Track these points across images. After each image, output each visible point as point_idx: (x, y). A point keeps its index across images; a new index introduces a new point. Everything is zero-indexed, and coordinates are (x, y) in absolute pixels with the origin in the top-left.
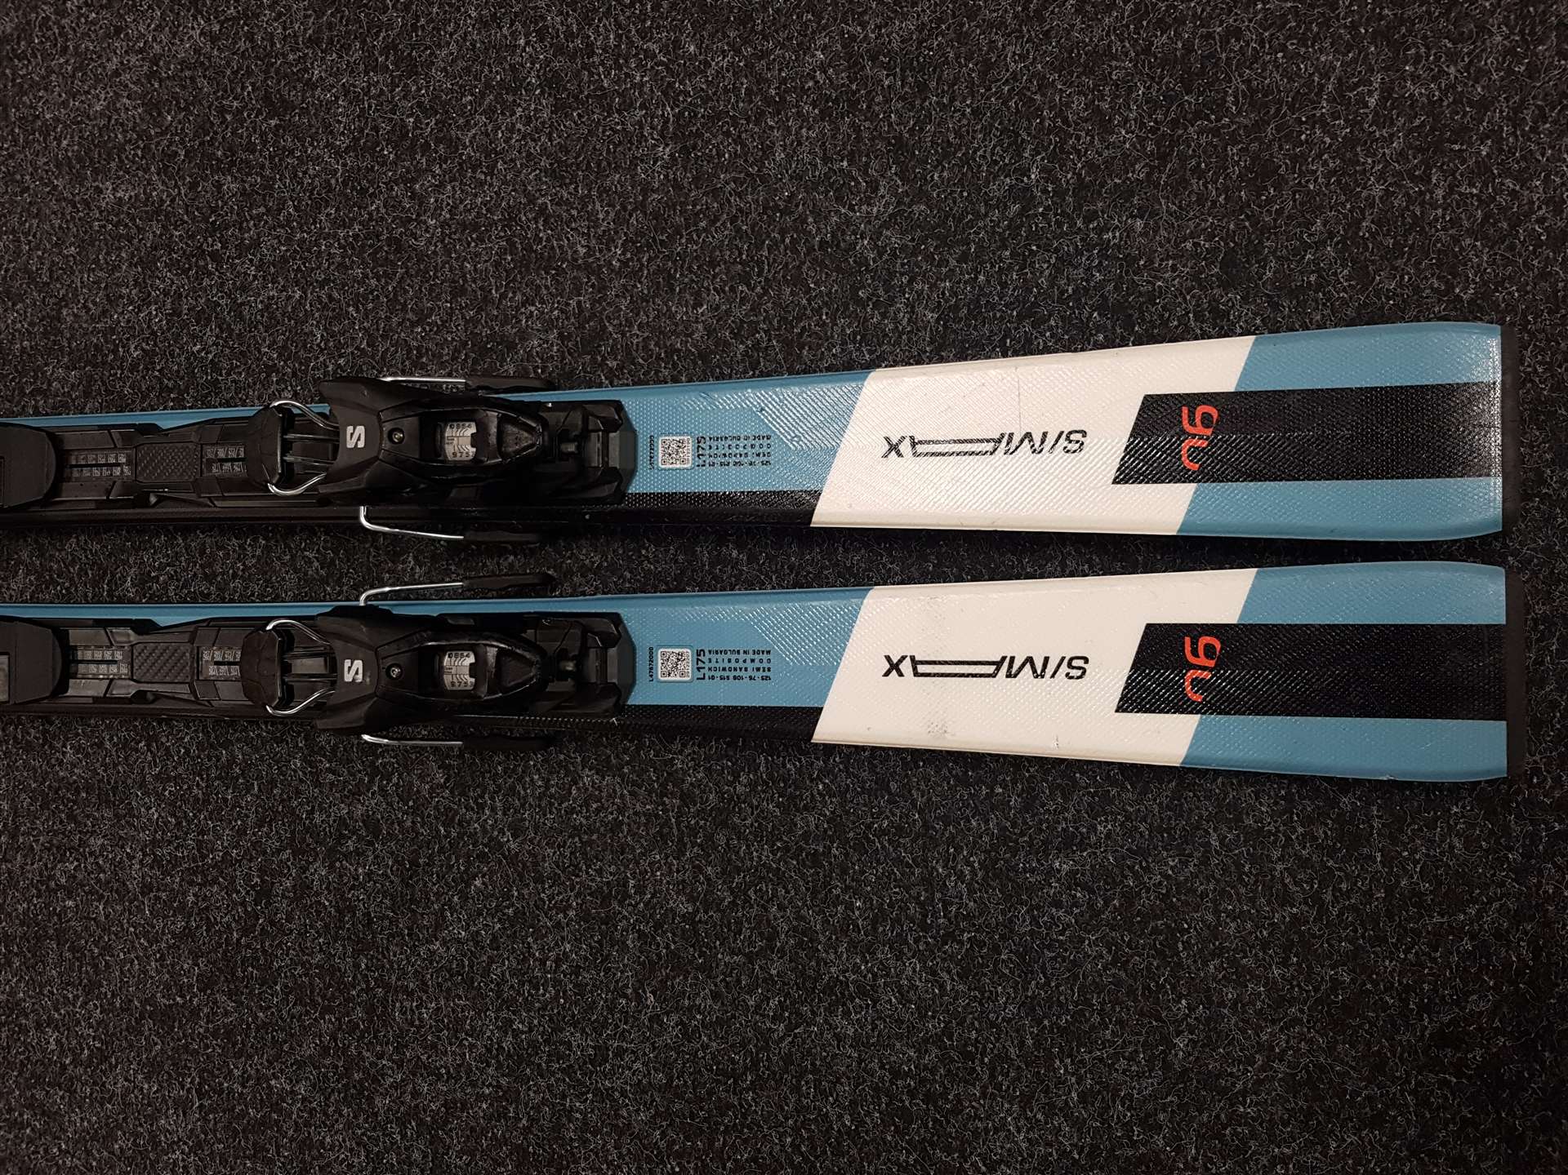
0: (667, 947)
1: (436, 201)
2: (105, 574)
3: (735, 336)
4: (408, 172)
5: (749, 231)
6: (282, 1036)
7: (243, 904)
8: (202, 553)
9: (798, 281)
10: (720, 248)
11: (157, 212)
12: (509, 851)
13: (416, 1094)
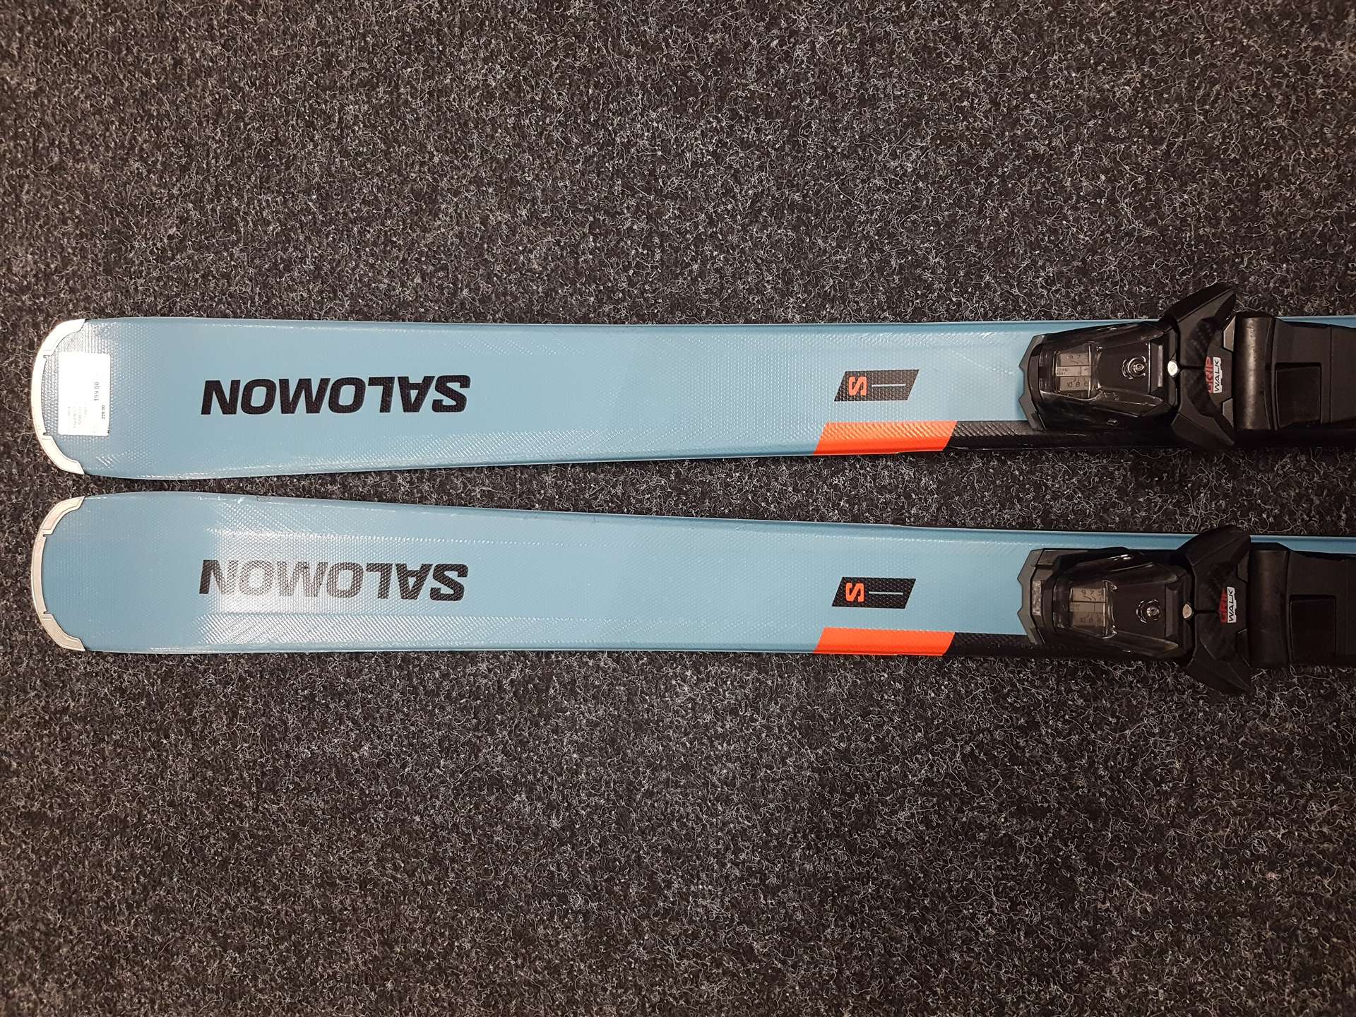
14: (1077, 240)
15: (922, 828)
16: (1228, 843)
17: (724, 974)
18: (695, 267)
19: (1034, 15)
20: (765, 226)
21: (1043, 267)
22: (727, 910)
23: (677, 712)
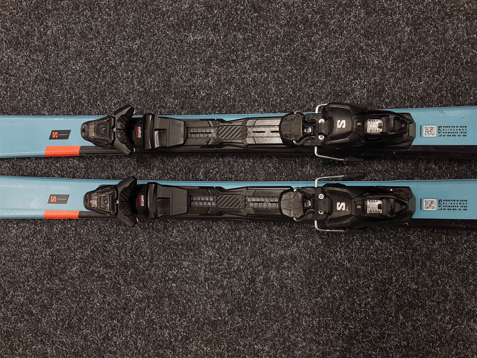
0: (408, 300)
1: (320, 44)
2: (190, 171)
3: (434, 92)
4: (309, 33)
5: (439, 57)
6: (259, 330)
7: (245, 285)
8: (229, 164)
9: (457, 74)
10: (428, 63)
11: (212, 44)
12: (346, 267)
13: (311, 350)
14: (122, 92)
15: (79, 273)
16: (162, 275)
17: (25, 320)
18: (19, 97)
19: (112, 23)
20: (38, 86)
21: (113, 100)
22: (26, 300)
23: (12, 238)
